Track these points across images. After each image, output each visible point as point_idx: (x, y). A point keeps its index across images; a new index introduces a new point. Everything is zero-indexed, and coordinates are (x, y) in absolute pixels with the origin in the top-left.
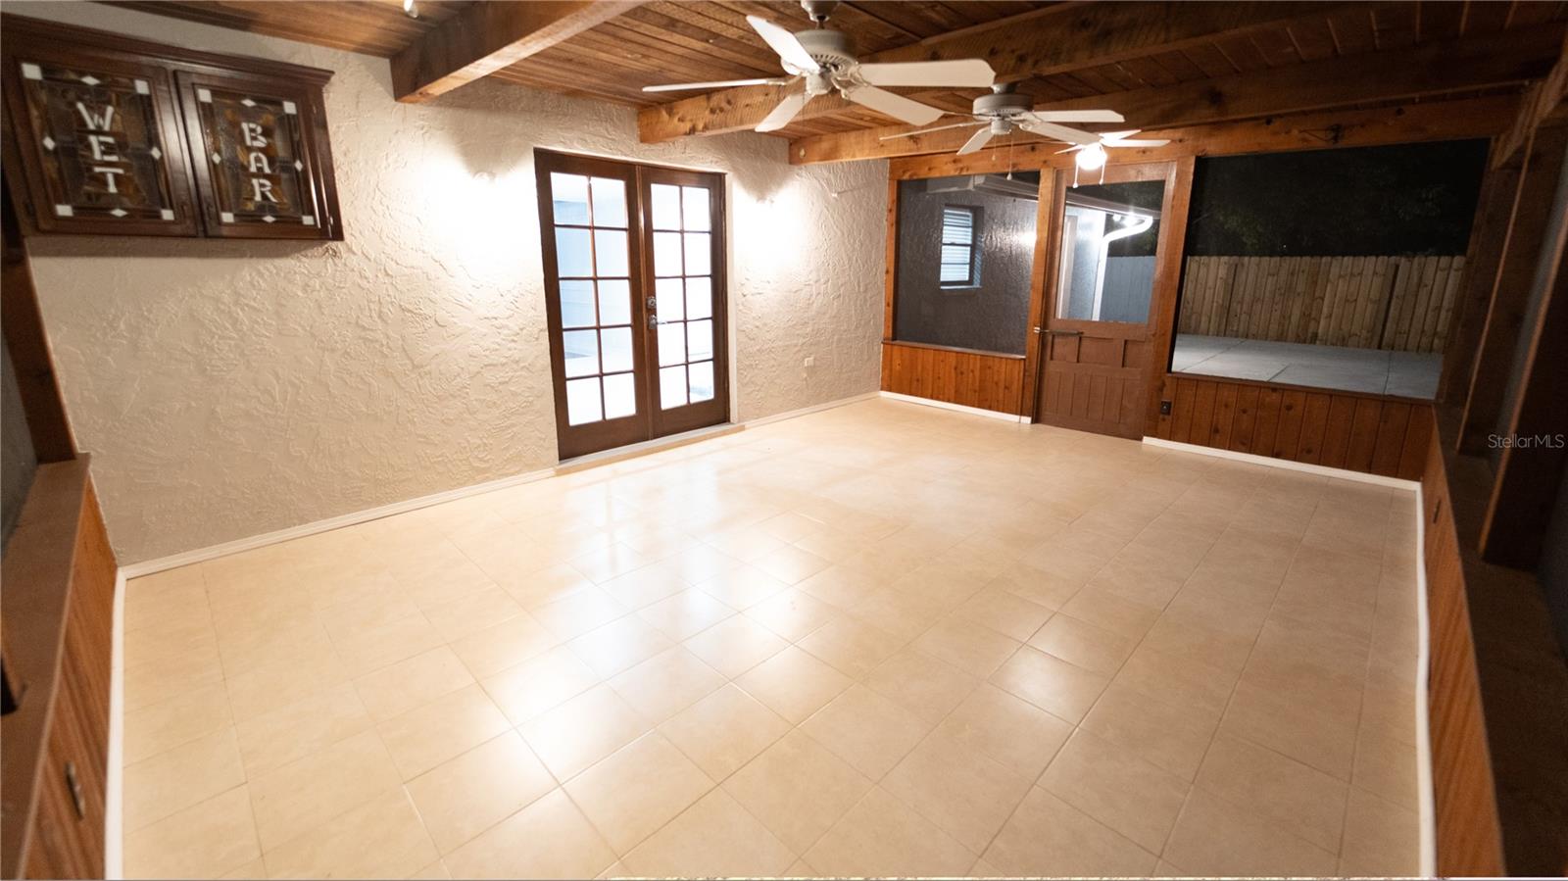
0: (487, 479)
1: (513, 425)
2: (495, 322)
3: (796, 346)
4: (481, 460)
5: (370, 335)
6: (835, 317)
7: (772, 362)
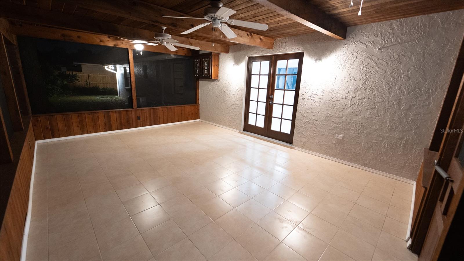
0: (230, 127)
1: (235, 118)
2: (235, 96)
3: (331, 126)
4: (230, 123)
5: (220, 95)
6: (367, 119)
7: (314, 129)
